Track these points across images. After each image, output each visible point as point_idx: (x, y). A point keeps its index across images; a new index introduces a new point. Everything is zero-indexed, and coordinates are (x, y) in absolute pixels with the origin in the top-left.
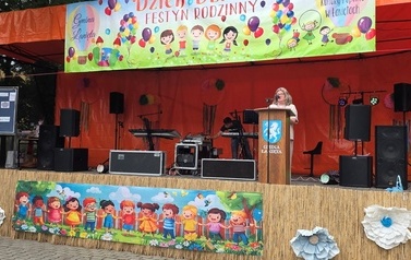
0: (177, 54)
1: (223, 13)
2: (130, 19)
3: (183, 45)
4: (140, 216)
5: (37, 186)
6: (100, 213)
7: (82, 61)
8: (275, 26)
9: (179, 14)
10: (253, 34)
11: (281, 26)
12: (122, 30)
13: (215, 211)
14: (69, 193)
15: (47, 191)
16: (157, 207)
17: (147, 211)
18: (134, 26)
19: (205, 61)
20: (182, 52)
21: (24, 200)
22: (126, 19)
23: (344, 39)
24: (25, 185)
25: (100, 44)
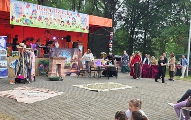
0: (49, 25)
1: (61, 17)
3: (51, 23)
5: (46, 62)
8: (72, 23)
9: (50, 14)
10: (68, 24)
12: (32, 14)
18: (36, 14)
19: (57, 29)
20: (51, 25)
21: (41, 65)
22: (33, 11)
23: (84, 30)
24: (41, 61)
25: (24, 17)
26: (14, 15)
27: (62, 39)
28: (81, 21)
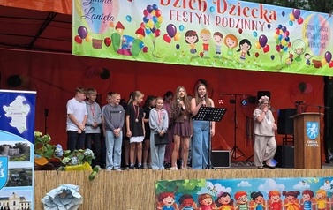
2: (154, 12)
4: (286, 202)
5: (185, 185)
8: (277, 46)
9: (202, 18)
11: (281, 47)
12: (146, 20)
14: (220, 189)
15: (197, 188)
16: (298, 193)
17: (291, 197)
18: (158, 19)
19: (226, 65)
20: (206, 54)
21: (169, 201)
22: (149, 10)
23: (318, 65)
24: (169, 184)
25: (120, 30)
26: (87, 24)
27: (244, 102)
28: (307, 35)
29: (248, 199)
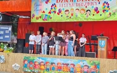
0: (70, 18)
1: (86, 5)
2: (54, 6)
3: (72, 15)
5: (31, 58)
6: (51, 66)
7: (37, 18)
8: (103, 10)
9: (71, 5)
10: (96, 12)
11: (105, 10)
12: (52, 9)
13: (86, 66)
15: (34, 59)
17: (65, 65)
18: (55, 8)
20: (72, 17)
21: (26, 62)
24: (27, 58)
25: (44, 13)
26: (35, 13)
29: (50, 64)
